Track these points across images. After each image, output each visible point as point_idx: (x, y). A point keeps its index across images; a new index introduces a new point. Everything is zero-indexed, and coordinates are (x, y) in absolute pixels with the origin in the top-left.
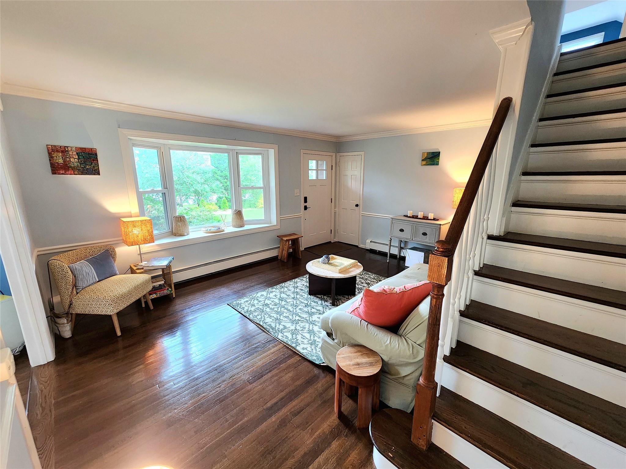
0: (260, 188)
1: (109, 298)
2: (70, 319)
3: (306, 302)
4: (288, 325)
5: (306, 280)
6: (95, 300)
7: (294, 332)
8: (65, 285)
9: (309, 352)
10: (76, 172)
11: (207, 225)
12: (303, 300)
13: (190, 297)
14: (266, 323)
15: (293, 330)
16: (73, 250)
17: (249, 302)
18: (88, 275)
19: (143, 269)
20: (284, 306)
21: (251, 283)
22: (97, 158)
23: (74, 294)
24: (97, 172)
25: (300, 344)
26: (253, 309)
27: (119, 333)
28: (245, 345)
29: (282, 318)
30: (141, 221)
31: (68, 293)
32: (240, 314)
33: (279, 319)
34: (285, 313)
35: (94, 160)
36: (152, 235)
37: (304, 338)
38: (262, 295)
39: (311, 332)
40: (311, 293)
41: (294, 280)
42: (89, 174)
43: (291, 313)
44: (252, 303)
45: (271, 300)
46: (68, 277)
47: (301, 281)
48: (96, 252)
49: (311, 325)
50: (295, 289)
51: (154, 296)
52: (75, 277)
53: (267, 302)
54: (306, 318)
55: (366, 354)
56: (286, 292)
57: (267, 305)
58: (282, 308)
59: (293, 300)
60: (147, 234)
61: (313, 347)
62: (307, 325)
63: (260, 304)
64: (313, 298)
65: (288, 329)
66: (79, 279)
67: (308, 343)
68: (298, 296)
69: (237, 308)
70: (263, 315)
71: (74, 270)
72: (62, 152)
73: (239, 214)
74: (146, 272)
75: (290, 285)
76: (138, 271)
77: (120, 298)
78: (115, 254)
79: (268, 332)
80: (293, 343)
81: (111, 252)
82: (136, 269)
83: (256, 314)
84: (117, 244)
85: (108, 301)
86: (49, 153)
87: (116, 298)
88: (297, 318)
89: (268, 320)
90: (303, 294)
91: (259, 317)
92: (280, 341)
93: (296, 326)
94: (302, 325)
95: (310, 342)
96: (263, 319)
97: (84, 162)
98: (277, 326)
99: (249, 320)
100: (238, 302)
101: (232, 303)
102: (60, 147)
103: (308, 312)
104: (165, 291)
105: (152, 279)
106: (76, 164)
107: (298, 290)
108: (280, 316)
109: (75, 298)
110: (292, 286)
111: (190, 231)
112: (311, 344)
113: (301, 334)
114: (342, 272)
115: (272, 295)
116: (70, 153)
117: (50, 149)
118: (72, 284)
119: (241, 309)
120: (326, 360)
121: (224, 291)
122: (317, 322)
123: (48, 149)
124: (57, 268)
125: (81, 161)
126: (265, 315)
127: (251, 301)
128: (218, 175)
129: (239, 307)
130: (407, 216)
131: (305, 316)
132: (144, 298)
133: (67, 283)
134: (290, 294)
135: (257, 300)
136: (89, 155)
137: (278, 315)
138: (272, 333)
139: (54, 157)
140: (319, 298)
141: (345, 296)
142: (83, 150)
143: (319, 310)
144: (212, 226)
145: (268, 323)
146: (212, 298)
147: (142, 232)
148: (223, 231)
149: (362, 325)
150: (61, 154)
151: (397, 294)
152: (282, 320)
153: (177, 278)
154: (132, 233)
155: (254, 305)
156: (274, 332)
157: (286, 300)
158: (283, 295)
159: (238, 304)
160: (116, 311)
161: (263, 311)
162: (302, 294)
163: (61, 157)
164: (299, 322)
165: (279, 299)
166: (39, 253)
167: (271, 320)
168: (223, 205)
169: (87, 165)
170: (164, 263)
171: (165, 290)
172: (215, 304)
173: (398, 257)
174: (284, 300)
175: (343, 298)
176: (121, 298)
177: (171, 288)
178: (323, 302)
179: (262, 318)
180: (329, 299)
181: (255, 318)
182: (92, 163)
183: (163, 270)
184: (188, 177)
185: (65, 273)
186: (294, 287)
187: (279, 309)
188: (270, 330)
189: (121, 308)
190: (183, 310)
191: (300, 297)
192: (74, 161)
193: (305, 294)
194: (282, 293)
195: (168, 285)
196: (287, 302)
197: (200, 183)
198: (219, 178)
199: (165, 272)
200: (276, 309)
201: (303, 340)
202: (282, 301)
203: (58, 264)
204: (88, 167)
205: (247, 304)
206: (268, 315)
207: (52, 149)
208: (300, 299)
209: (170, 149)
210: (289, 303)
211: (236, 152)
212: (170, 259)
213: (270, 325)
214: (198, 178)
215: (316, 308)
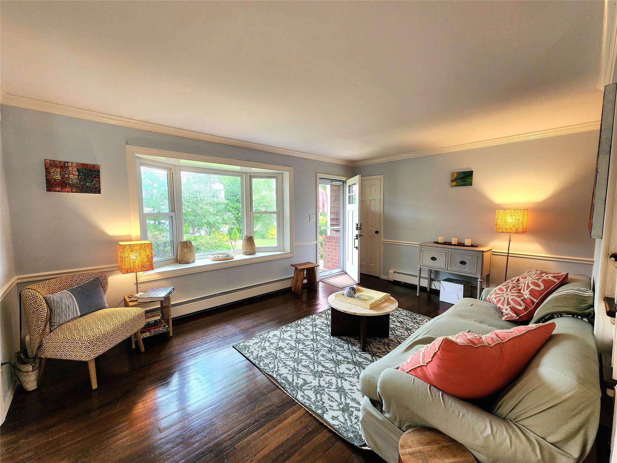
0: (273, 213)
1: (87, 338)
2: (37, 365)
3: (329, 346)
4: (310, 378)
5: (325, 317)
6: (69, 341)
7: (319, 390)
8: (36, 321)
9: (342, 424)
10: (74, 190)
11: (215, 252)
12: (325, 343)
13: (189, 337)
14: (280, 375)
15: (316, 387)
16: (51, 279)
17: (258, 345)
18: (67, 309)
19: (137, 301)
20: (302, 351)
21: (261, 320)
22: (99, 175)
23: (46, 333)
24: (97, 190)
25: (328, 410)
26: (264, 354)
27: (95, 386)
28: (253, 409)
29: (300, 368)
30: (141, 245)
31: (39, 331)
32: (247, 360)
33: (296, 369)
34: (304, 361)
35: (95, 177)
36: (151, 261)
37: (332, 399)
38: (275, 335)
39: (340, 390)
40: (333, 334)
41: (311, 317)
42: (88, 192)
43: (311, 361)
44: (262, 345)
45: (285, 341)
46: (40, 311)
47: (320, 317)
48: (84, 280)
49: (339, 380)
50: (314, 327)
51: (148, 334)
52: (51, 310)
53: (281, 344)
54: (332, 369)
55: (447, 447)
56: (303, 332)
57: (281, 349)
58: (300, 353)
59: (312, 342)
60: (145, 260)
61: (346, 416)
62: (334, 380)
63: (272, 347)
64: (337, 341)
65: (310, 385)
66: (56, 313)
67: (337, 408)
68: (318, 338)
69: (245, 352)
70: (276, 362)
71: (51, 301)
72: (61, 167)
73: (250, 240)
74: (140, 305)
75: (307, 322)
76: (131, 304)
77: (100, 339)
78: (106, 283)
79: (284, 389)
80: (317, 407)
81: (101, 281)
82: (130, 302)
83: (267, 361)
84: (112, 272)
85: (85, 342)
86: (46, 168)
87: (95, 339)
88: (320, 368)
89: (283, 371)
90: (325, 335)
91: (271, 366)
92: (300, 404)
93: (320, 380)
94: (328, 378)
95: (341, 406)
96: (276, 369)
97: (85, 179)
98: (295, 381)
99: (259, 369)
100: (245, 344)
101: (239, 345)
102: (60, 162)
103: (332, 360)
104: (161, 329)
105: (145, 314)
106: (75, 181)
107: (317, 330)
108: (298, 364)
109: (47, 338)
110: (309, 324)
111: (196, 258)
112: (343, 410)
113: (328, 392)
114: (373, 307)
115: (286, 336)
116: (70, 169)
117: (48, 164)
118: (45, 320)
119: (250, 354)
120: (370, 442)
121: (229, 329)
122: (346, 376)
123: (45, 164)
124: (29, 299)
125: (81, 178)
126: (279, 364)
127: (261, 343)
128: (230, 207)
129: (246, 351)
130: (437, 243)
131: (330, 365)
132: (135, 338)
133: (39, 318)
134: (309, 334)
135: (269, 341)
136: (91, 171)
137: (295, 364)
138: (289, 391)
139: (51, 172)
140: (345, 341)
141: (376, 338)
142: (84, 166)
143: (347, 358)
144: (221, 252)
145: (284, 375)
146: (215, 338)
147: (140, 257)
148: (232, 258)
149: (434, 395)
150: (59, 170)
151: (491, 347)
152: (301, 371)
153: (176, 313)
154: (129, 258)
155: (265, 349)
156: (291, 389)
157: (304, 342)
158: (300, 336)
159: (246, 347)
160: (93, 356)
161: (276, 358)
162: (323, 335)
163: (59, 173)
164: (323, 374)
165: (295, 341)
166: (19, 281)
167: (287, 371)
168: (233, 236)
169: (87, 182)
170: (163, 294)
171: (161, 327)
172: (219, 346)
173: (428, 290)
174: (301, 342)
175: (374, 341)
176: (102, 338)
177: (168, 324)
178: (350, 346)
179: (274, 367)
180: (357, 342)
181: (267, 368)
182: (93, 180)
183: (162, 302)
184: (201, 208)
185: (38, 305)
186: (312, 325)
187: (296, 354)
188: (286, 386)
189: (101, 352)
190: (179, 353)
191: (321, 339)
192: (73, 177)
193: (327, 334)
194: (298, 333)
195: (166, 320)
196: (306, 346)
197: (212, 214)
198: (231, 209)
199: (164, 305)
200: (292, 355)
201: (331, 403)
202: (299, 343)
203: (30, 294)
204: (89, 184)
205: (256, 347)
206: (282, 363)
207: (50, 164)
208: (321, 342)
209: (180, 170)
210: (308, 346)
211: (250, 176)
212: (170, 289)
213: (286, 379)
214: (211, 210)
215: (342, 354)
